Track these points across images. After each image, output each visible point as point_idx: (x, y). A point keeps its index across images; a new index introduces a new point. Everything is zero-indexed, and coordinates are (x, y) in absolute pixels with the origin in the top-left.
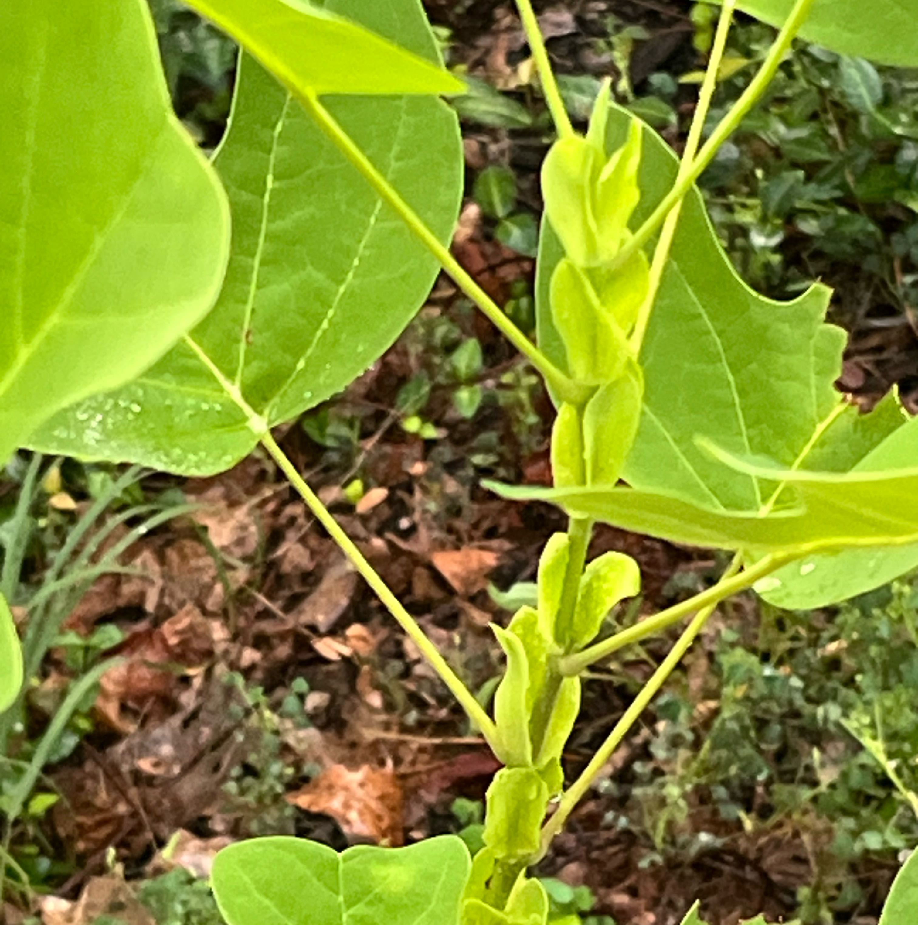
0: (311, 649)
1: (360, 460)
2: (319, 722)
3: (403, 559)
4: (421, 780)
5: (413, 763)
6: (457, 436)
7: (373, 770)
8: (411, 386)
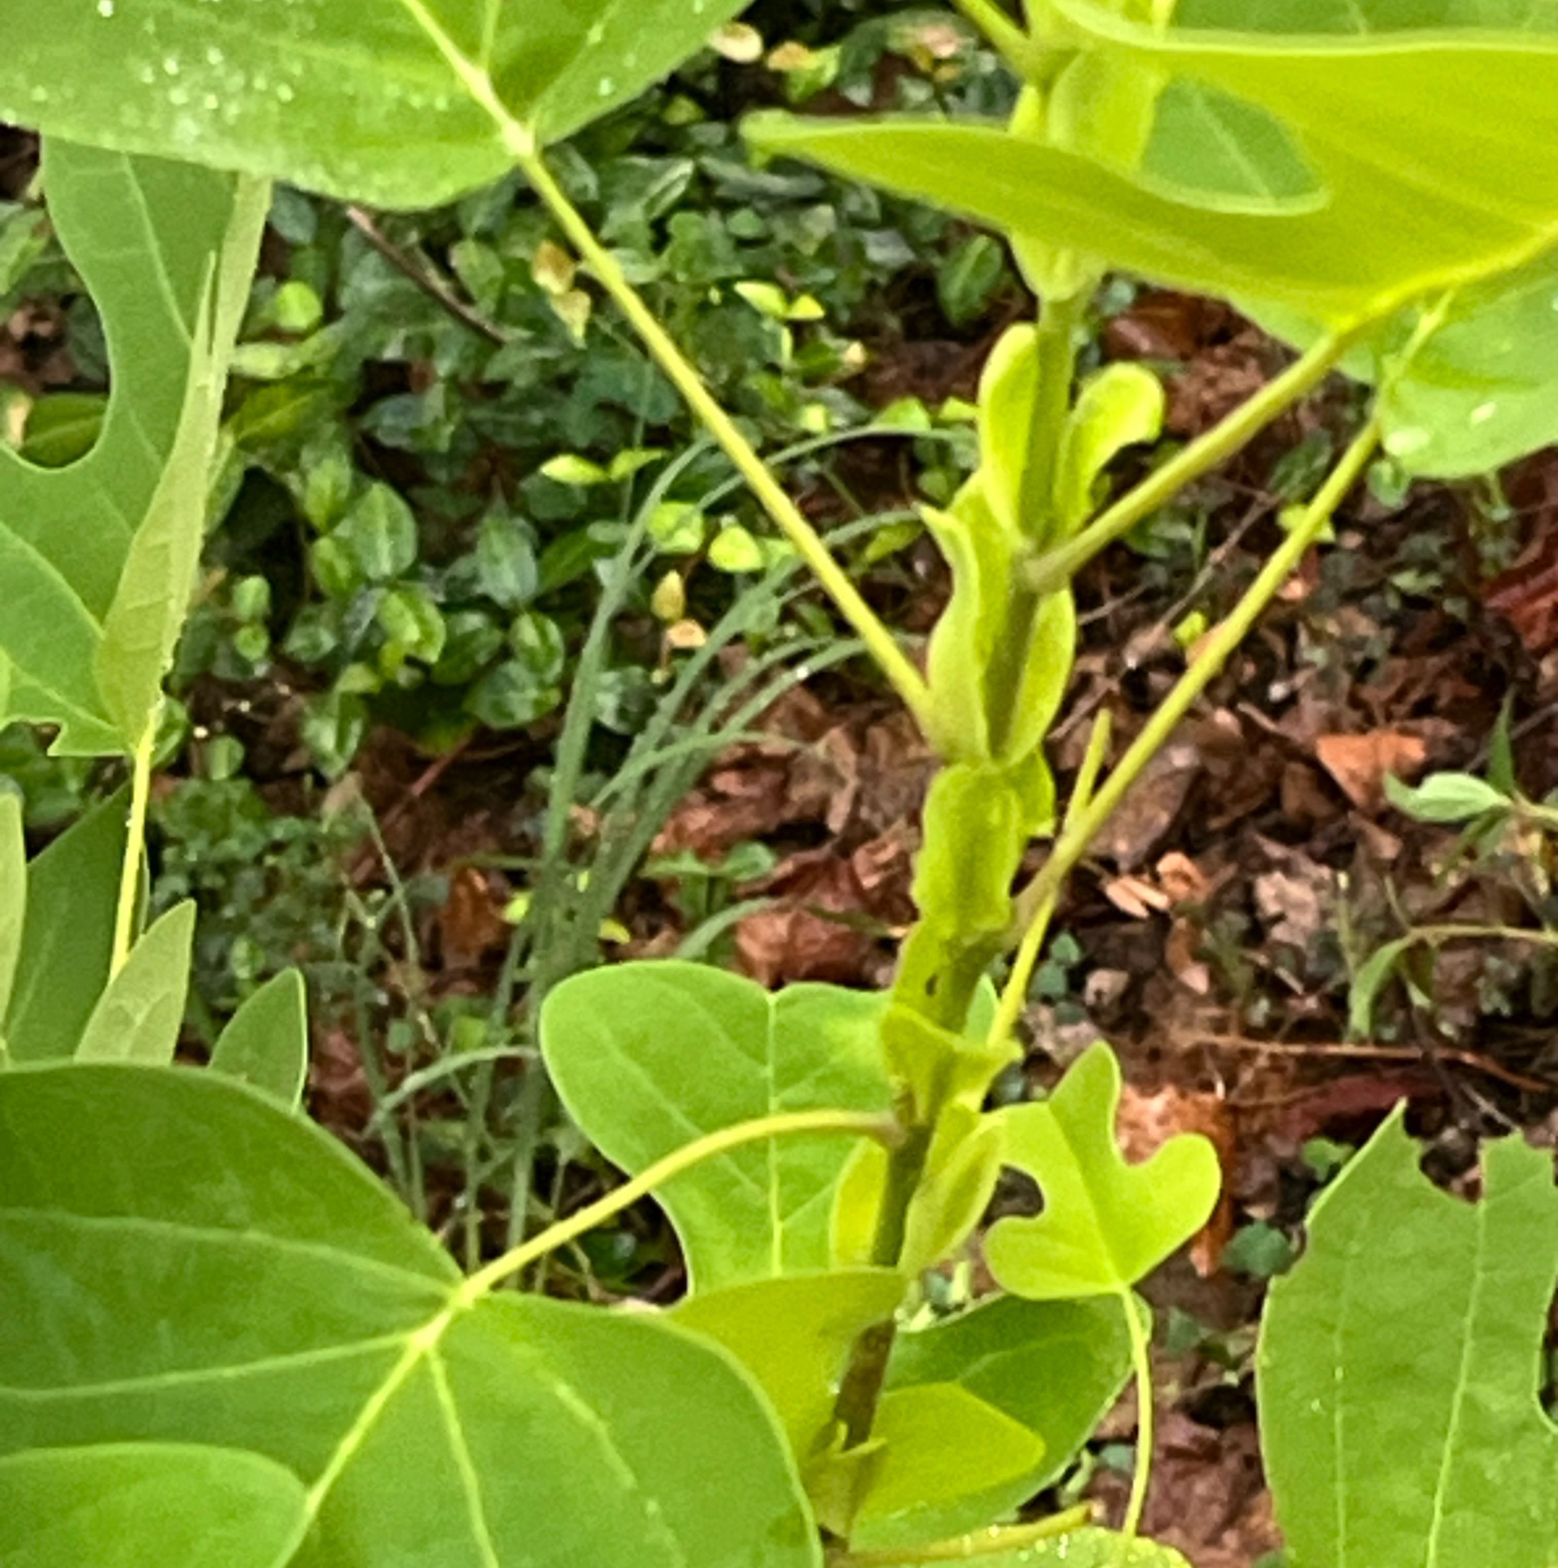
0: (1102, 898)
1: (1201, 580)
2: (1106, 1020)
3: (1268, 750)
4: (1270, 1118)
5: (1259, 1088)
6: (1377, 543)
7: (1183, 1095)
8: (1299, 455)
